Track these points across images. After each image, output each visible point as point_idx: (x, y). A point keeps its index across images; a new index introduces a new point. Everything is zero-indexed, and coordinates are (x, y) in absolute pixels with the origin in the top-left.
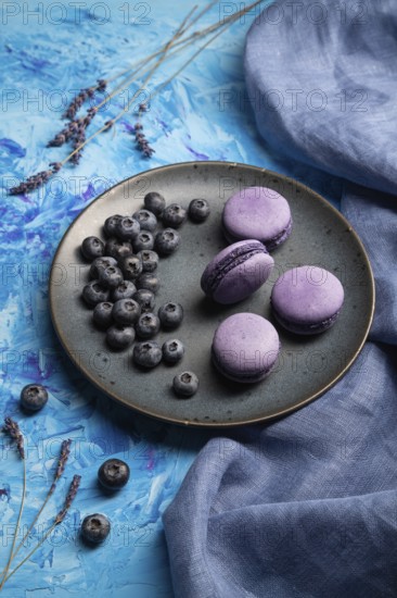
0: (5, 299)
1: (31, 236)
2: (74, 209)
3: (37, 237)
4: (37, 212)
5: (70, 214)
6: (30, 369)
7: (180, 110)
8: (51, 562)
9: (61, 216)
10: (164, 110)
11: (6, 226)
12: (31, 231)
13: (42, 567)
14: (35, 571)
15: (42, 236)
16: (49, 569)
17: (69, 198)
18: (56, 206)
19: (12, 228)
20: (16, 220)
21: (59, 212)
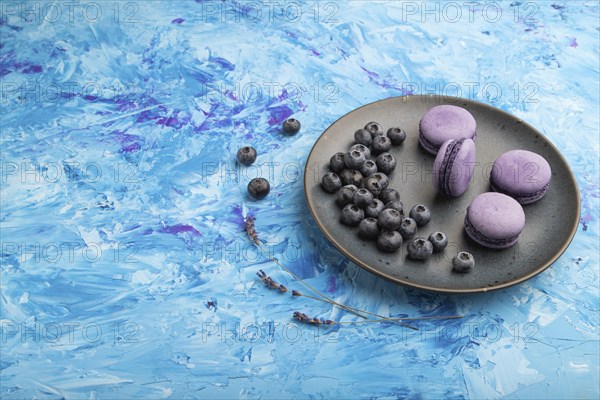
1: (237, 124)
2: (271, 106)
3: (242, 125)
4: (242, 107)
5: (268, 109)
6: (235, 216)
7: (356, 42)
8: (250, 357)
9: (261, 111)
10: (343, 41)
11: (218, 116)
13: (242, 361)
14: (236, 364)
15: (246, 124)
16: (248, 363)
19: (222, 118)
20: (226, 113)
21: (260, 108)
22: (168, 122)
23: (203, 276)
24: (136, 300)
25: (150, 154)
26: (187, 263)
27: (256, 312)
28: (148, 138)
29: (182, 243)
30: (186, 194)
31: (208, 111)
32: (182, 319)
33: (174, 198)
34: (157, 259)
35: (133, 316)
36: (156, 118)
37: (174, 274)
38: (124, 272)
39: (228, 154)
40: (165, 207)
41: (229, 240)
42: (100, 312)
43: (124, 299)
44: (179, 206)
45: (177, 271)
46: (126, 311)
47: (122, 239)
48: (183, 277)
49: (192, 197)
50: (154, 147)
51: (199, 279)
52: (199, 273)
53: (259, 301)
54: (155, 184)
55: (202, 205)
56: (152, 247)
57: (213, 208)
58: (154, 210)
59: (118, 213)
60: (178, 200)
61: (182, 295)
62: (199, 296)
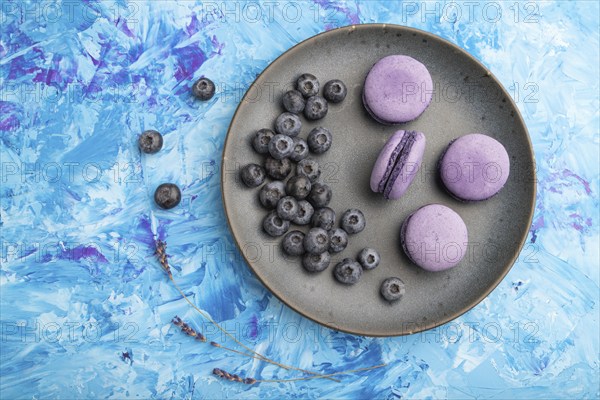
0: (115, 153)
1: (136, 79)
2: (178, 47)
3: (143, 80)
4: (141, 49)
5: (175, 52)
6: (142, 232)
9: (165, 55)
11: (110, 66)
12: (136, 73)
15: (147, 79)
17: (173, 32)
18: (160, 42)
19: (117, 69)
20: (121, 59)
21: (163, 49)
22: (48, 77)
23: (114, 318)
24: (46, 353)
25: (33, 134)
26: (96, 302)
27: (174, 365)
28: (27, 108)
29: (87, 273)
30: (84, 200)
31: (97, 56)
32: (98, 376)
33: (71, 205)
34: (61, 296)
35: (46, 373)
36: (32, 71)
37: (82, 316)
38: (27, 316)
39: (128, 133)
40: (61, 220)
41: (139, 269)
42: (9, 370)
43: (32, 353)
44: (77, 217)
45: (85, 313)
46: (38, 367)
47: (19, 270)
48: (93, 320)
49: (91, 203)
50: (36, 122)
51: (110, 322)
52: (110, 315)
53: (177, 350)
54: (44, 184)
55: (104, 216)
56: (53, 280)
57: (116, 221)
58: (49, 225)
59: (7, 230)
60: (75, 210)
61: (95, 344)
62: (113, 345)
